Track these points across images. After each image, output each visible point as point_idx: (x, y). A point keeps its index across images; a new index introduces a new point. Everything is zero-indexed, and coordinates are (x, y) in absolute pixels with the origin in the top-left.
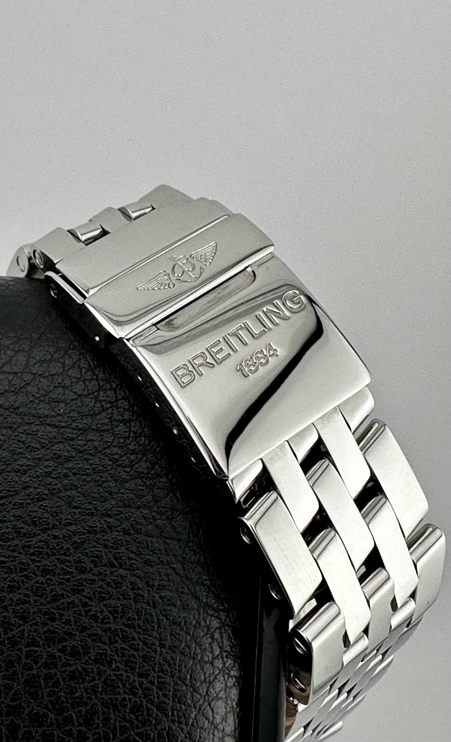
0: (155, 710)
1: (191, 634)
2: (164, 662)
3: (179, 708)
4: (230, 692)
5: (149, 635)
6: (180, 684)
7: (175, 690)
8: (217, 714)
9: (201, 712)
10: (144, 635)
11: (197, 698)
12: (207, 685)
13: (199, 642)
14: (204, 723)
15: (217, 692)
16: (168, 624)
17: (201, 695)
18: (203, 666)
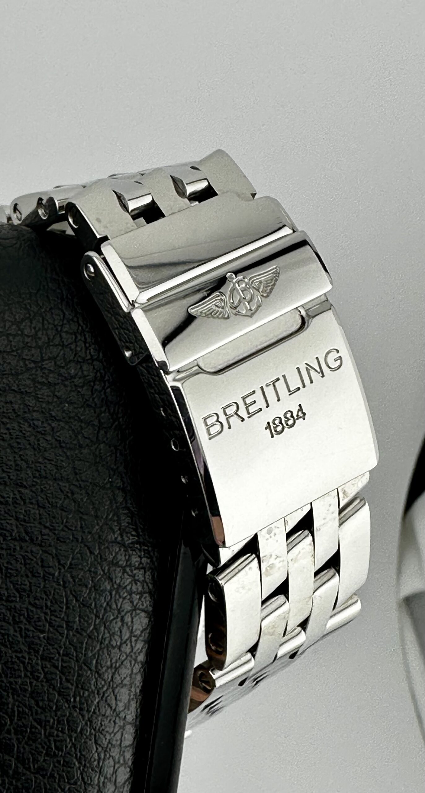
0: (57, 696)
1: (101, 616)
2: (70, 646)
3: (82, 694)
4: (135, 679)
5: (56, 616)
6: (85, 670)
7: (79, 675)
8: (120, 701)
9: (104, 699)
10: (51, 615)
11: (101, 683)
12: (113, 671)
13: (108, 625)
14: (106, 711)
15: (123, 678)
16: (77, 605)
17: (105, 682)
18: (110, 651)
